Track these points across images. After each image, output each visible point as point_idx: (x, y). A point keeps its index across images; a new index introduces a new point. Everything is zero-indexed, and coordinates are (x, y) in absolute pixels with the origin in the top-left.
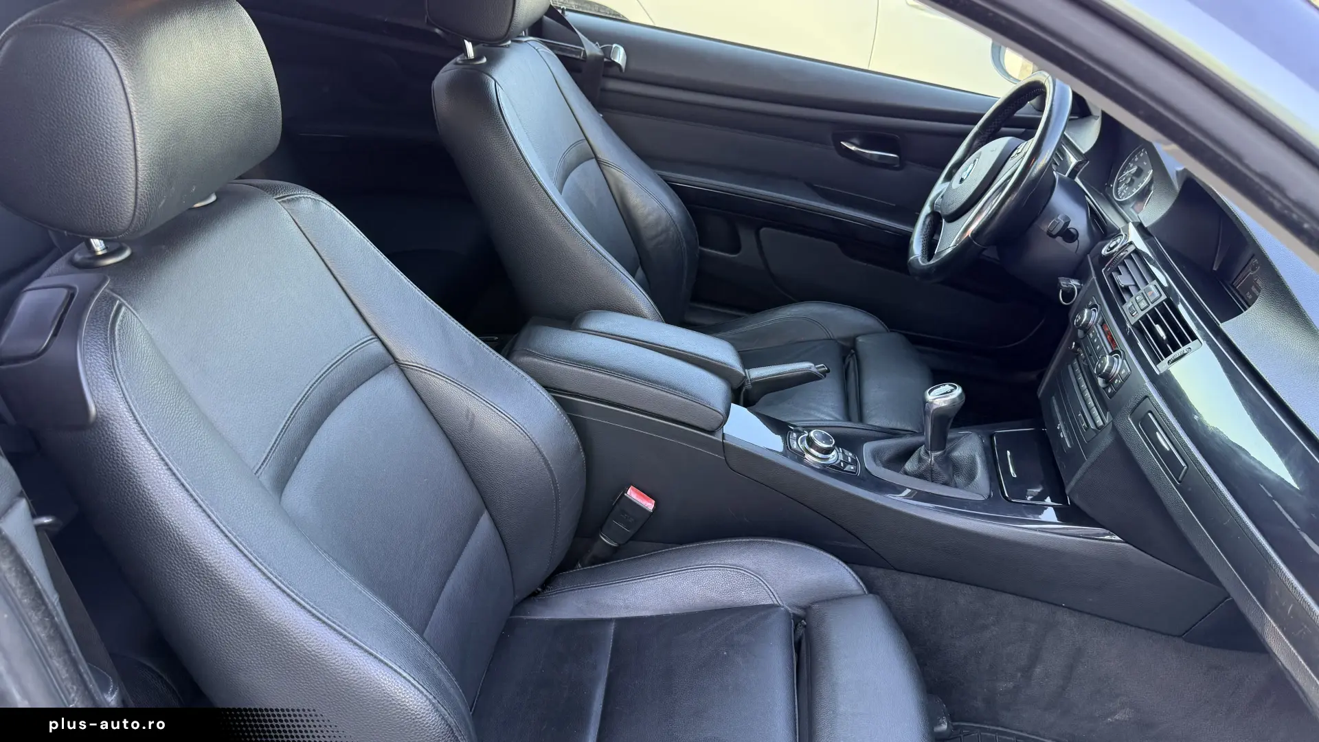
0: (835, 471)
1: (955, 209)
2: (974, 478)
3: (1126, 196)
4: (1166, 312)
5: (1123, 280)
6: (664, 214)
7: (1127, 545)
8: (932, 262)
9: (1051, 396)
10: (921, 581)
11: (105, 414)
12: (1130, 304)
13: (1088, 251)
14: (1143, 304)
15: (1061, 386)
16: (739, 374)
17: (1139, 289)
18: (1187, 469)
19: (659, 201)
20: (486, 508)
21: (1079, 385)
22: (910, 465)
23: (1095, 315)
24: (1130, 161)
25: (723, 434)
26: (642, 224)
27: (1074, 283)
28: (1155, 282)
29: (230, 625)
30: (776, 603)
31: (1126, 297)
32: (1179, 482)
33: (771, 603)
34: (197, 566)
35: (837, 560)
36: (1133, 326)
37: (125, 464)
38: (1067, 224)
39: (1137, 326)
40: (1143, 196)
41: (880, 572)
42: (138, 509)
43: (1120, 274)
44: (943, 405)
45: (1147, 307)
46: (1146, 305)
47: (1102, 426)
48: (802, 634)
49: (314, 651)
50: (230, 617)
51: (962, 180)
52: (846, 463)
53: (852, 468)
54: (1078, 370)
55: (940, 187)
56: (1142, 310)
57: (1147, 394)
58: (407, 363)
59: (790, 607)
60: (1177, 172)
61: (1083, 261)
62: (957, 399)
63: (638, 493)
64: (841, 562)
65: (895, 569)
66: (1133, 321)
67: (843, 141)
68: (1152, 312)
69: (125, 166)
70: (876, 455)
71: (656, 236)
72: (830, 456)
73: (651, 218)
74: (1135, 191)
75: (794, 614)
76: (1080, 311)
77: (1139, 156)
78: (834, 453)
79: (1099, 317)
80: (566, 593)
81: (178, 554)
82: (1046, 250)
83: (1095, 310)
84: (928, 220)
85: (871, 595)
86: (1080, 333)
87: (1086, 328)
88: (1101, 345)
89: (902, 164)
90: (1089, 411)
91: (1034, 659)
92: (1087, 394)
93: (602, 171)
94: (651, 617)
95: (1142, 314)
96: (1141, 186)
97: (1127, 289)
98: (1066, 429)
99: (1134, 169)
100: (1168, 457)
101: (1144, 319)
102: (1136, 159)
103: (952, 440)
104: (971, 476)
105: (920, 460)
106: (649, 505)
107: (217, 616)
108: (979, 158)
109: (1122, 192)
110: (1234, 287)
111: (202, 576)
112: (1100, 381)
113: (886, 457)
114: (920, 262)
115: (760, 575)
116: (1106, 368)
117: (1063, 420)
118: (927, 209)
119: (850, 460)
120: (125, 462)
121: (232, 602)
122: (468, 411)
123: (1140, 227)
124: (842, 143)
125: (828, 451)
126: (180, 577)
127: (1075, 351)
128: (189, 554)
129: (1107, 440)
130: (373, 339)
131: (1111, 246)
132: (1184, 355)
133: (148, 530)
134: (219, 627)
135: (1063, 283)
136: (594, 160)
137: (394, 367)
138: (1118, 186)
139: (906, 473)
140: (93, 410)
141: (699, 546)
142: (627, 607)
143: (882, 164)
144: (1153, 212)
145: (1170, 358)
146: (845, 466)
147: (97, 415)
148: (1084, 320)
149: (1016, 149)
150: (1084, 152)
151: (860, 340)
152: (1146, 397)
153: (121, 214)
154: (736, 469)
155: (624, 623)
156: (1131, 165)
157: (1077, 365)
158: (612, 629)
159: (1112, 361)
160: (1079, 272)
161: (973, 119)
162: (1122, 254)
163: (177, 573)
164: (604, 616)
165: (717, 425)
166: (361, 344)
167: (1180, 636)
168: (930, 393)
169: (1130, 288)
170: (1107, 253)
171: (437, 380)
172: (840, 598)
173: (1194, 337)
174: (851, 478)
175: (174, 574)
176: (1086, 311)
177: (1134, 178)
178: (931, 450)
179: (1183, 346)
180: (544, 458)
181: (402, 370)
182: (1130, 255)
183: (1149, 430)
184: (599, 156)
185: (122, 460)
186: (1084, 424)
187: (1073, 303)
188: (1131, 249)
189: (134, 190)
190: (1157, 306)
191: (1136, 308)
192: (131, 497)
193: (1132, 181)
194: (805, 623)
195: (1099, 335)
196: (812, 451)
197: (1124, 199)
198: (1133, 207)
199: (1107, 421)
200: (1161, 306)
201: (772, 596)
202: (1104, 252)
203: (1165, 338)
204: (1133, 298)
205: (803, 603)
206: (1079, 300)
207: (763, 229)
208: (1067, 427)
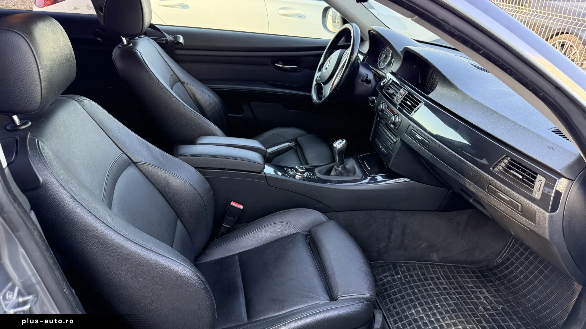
0: (308, 179)
1: (326, 80)
2: (356, 172)
3: (383, 66)
4: (410, 96)
5: (391, 91)
6: (212, 101)
7: (413, 181)
8: (322, 100)
9: (375, 138)
10: (346, 214)
11: (46, 181)
12: (396, 98)
13: (376, 86)
14: (400, 97)
15: (377, 134)
16: (265, 150)
17: (397, 93)
18: (429, 143)
19: (209, 96)
20: (179, 218)
21: (384, 131)
22: (333, 173)
23: (384, 105)
24: (382, 53)
25: (265, 173)
26: (204, 106)
27: (374, 98)
28: (402, 89)
29: (110, 258)
30: (298, 232)
31: (393, 97)
32: (428, 148)
33: (296, 232)
34: (94, 236)
35: (316, 211)
36: (399, 105)
37: (57, 200)
38: (367, 77)
39: (400, 104)
40: (389, 64)
41: (331, 213)
42: (65, 217)
43: (389, 90)
44: (340, 147)
45: (402, 97)
46: (401, 97)
47: (396, 141)
48: (309, 241)
49: (147, 260)
50: (110, 255)
51: (326, 69)
52: (311, 176)
53: (313, 177)
54: (382, 126)
55: (317, 74)
56: (401, 99)
57: (410, 124)
58: (137, 162)
59: (303, 232)
60: (401, 51)
61: (375, 89)
62: (345, 144)
63: (236, 204)
64: (317, 211)
65: (336, 211)
66: (398, 103)
67: (276, 63)
68: (404, 98)
69: (36, 82)
70: (320, 172)
71: (210, 110)
72: (304, 174)
73: (207, 103)
74: (386, 64)
75: (305, 234)
76: (379, 105)
77: (385, 51)
78: (305, 173)
79: (386, 105)
80: (215, 249)
81: (85, 232)
82: (361, 88)
83: (384, 104)
84: (316, 87)
85: (331, 220)
86: (380, 113)
87: (382, 111)
88: (389, 114)
89: (299, 70)
90: (390, 138)
91: (391, 232)
92: (388, 133)
93: (183, 86)
94: (251, 249)
95: (401, 100)
96: (388, 61)
97: (393, 94)
98: (383, 147)
99: (384, 56)
100: (422, 142)
101: (402, 101)
102: (384, 52)
103: (345, 162)
104: (354, 173)
105: (336, 170)
106: (241, 207)
107: (104, 255)
108: (331, 59)
109: (381, 65)
110: (428, 87)
111: (96, 240)
112: (392, 126)
113: (323, 172)
114: (317, 101)
115: (290, 223)
116: (393, 120)
117: (381, 145)
118: (314, 83)
119: (312, 175)
120: (57, 199)
121: (110, 248)
122: (165, 178)
123: (392, 73)
124: (276, 64)
125: (303, 173)
126: (87, 242)
127: (380, 120)
128: (89, 232)
129: (399, 144)
130: (122, 154)
131: (384, 82)
132: (418, 109)
133: (71, 225)
134: (106, 260)
135: (370, 98)
136: (179, 82)
137: (132, 164)
138: (379, 63)
139: (331, 176)
140: (41, 180)
141: (263, 219)
142: (241, 248)
143: (292, 70)
144: (396, 67)
145: (414, 111)
146: (311, 177)
147: (43, 182)
148: (381, 108)
149: (344, 53)
150: (365, 53)
151: (299, 139)
152: (410, 125)
153: (36, 102)
154: (271, 185)
155: (240, 254)
156: (383, 55)
157: (382, 125)
158: (237, 257)
159: (395, 118)
160: (374, 93)
161: (323, 48)
162: (388, 83)
163: (85, 241)
164: (232, 254)
165: (262, 169)
166: (120, 155)
167: (437, 210)
168: (335, 144)
169: (394, 93)
170: (383, 84)
171: (151, 168)
172: (320, 224)
173: (420, 102)
174: (314, 181)
175: (84, 242)
176: (381, 105)
177: (385, 59)
178: (339, 165)
179: (418, 106)
180: (199, 193)
181: (136, 166)
182: (391, 83)
183: (413, 136)
184: (181, 80)
185: (56, 198)
186: (390, 143)
187: (375, 105)
188: (391, 81)
189: (40, 92)
190: (405, 96)
191: (398, 99)
192: (62, 213)
193: (384, 60)
194: (310, 237)
195: (388, 112)
196: (298, 173)
197: (383, 67)
198: (386, 69)
199: (397, 139)
200: (407, 96)
201: (296, 230)
202: (382, 84)
203: (411, 105)
204: (396, 96)
205: (307, 230)
206: (377, 102)
207: (252, 103)
208: (384, 147)
